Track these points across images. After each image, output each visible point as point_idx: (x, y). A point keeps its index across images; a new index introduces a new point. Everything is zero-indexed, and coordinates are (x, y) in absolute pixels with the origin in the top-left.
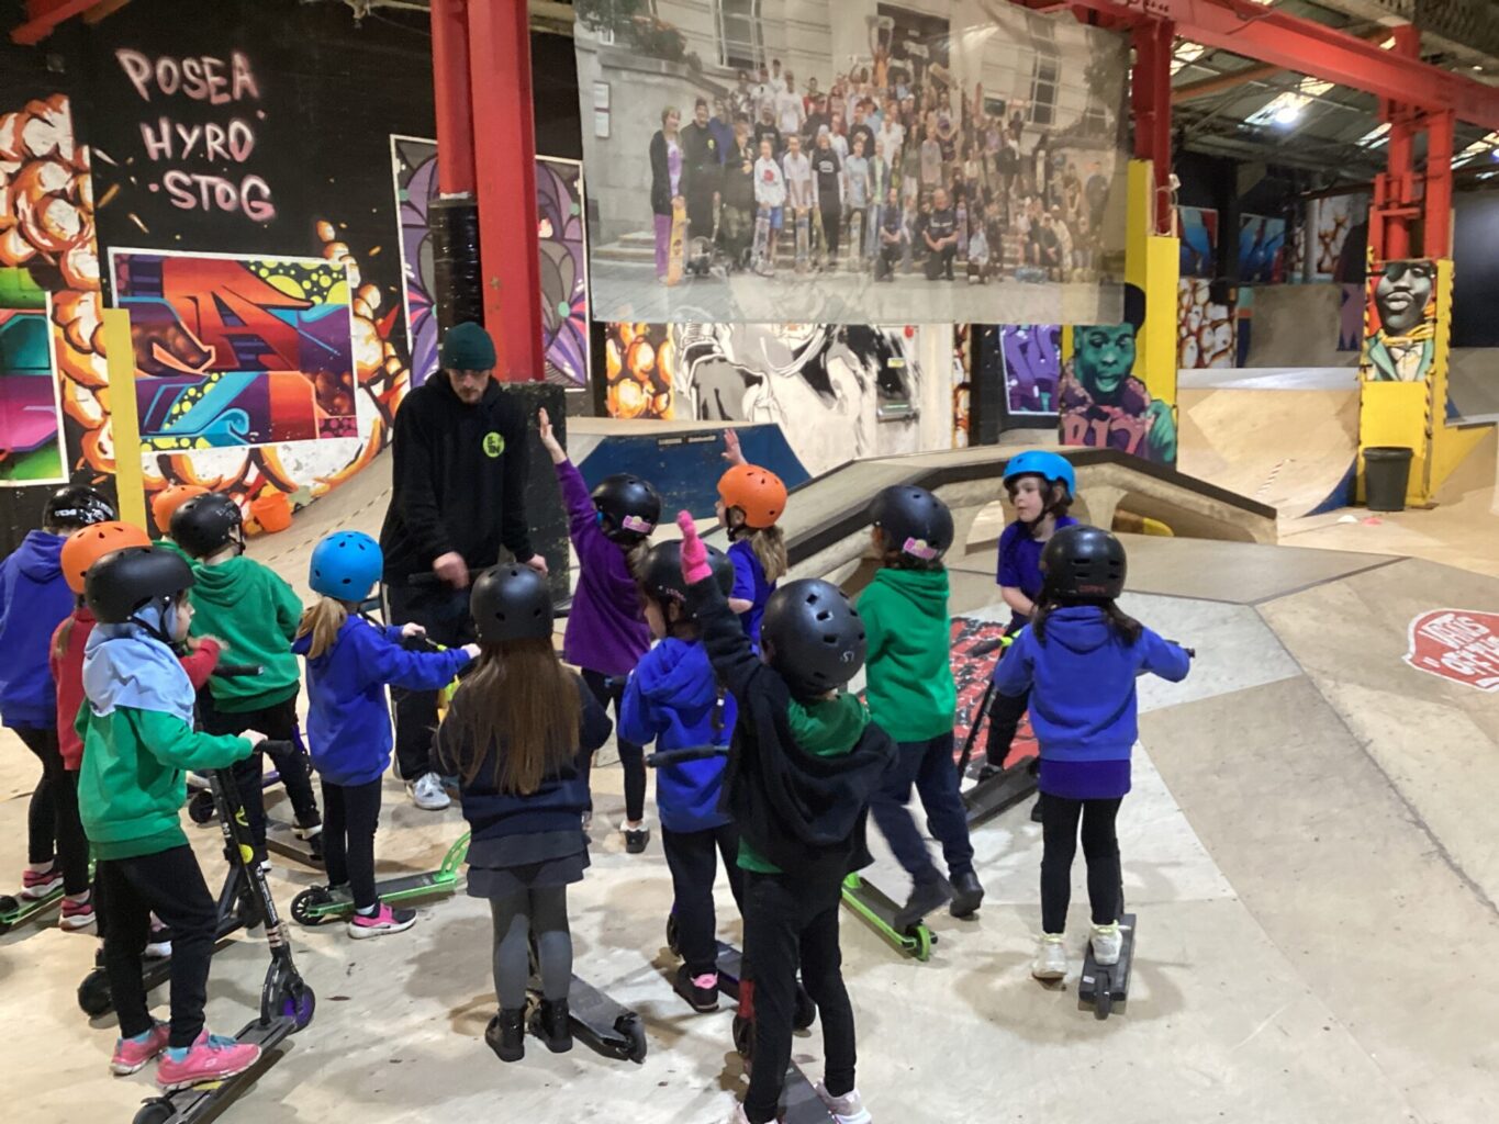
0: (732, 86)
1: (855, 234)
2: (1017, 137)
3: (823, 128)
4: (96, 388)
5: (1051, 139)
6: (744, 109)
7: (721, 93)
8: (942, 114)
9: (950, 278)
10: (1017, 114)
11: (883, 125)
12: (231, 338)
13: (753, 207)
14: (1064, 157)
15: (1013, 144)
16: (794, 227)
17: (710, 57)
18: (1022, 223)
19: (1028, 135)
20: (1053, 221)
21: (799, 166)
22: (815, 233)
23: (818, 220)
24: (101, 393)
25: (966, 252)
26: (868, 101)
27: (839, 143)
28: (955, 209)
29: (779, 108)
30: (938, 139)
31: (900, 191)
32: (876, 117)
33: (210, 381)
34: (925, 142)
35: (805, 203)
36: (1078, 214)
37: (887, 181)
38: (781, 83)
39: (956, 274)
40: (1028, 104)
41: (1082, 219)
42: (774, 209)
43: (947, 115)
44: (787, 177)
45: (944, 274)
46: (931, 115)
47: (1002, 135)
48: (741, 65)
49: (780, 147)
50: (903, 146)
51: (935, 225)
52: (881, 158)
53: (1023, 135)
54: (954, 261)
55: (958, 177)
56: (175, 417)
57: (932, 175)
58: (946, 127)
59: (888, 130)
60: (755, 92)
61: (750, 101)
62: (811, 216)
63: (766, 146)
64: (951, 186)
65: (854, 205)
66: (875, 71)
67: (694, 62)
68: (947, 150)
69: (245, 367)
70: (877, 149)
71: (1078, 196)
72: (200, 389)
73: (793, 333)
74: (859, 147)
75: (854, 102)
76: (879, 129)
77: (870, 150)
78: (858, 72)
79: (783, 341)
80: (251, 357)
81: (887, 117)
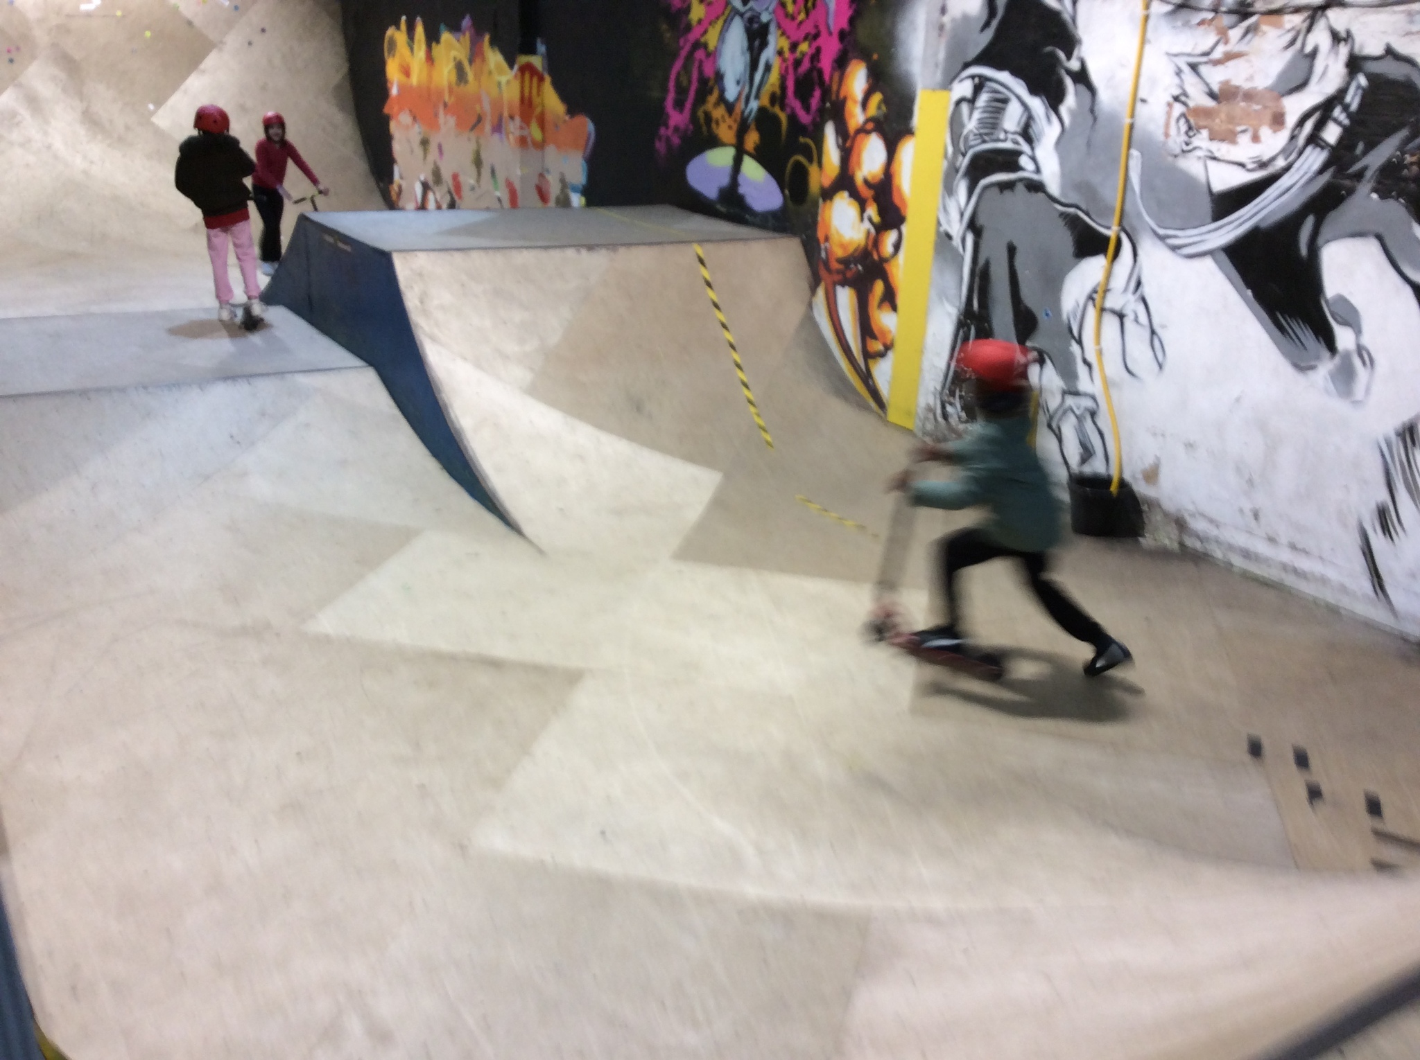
73: (1222, 149)
79: (1193, 166)
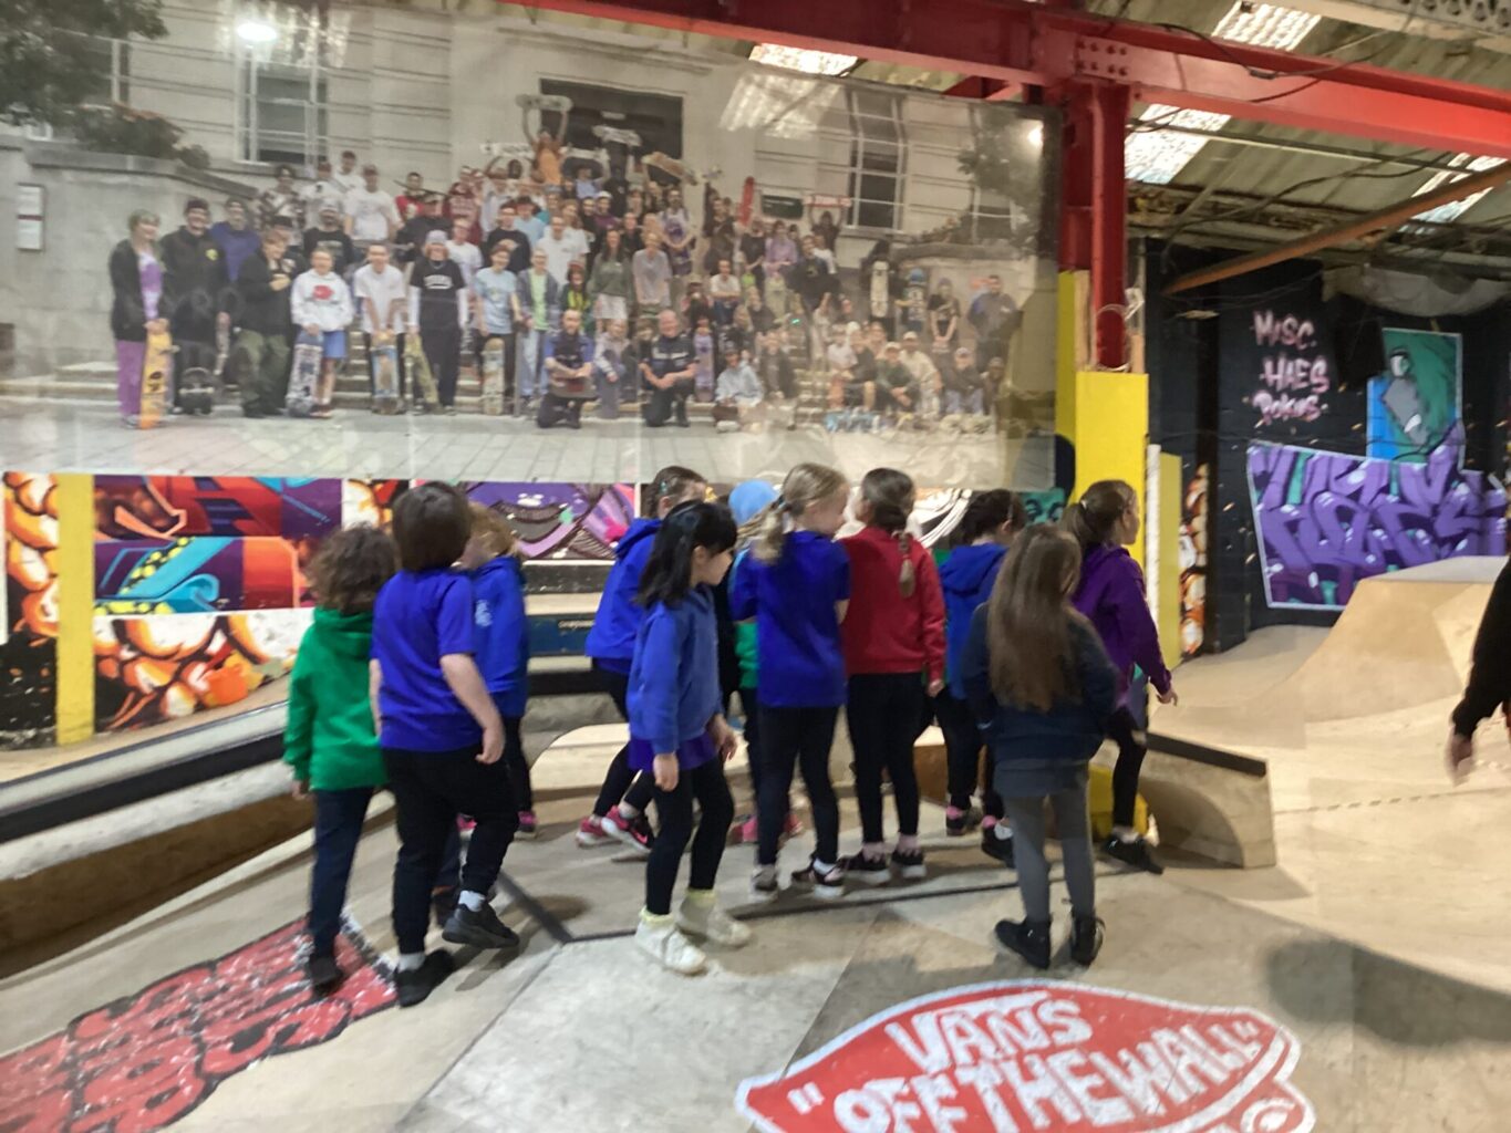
0: (264, 185)
1: (494, 366)
2: (830, 245)
3: (436, 235)
4: (43, 549)
5: (896, 246)
6: (285, 212)
8: (670, 216)
9: (683, 423)
10: (827, 215)
11: (548, 230)
12: (205, 502)
13: (292, 332)
14: (928, 271)
15: (823, 254)
16: (369, 356)
17: (227, 151)
18: (841, 355)
19: (849, 242)
20: (903, 353)
22: (409, 364)
23: (414, 348)
24: (49, 555)
25: (711, 392)
26: (524, 200)
27: (466, 254)
28: (691, 335)
29: (350, 209)
30: (665, 248)
31: (587, 313)
32: (535, 221)
33: (176, 546)
34: (639, 253)
35: (390, 326)
36: (954, 342)
37: (555, 298)
38: (357, 180)
39: (691, 419)
40: (847, 202)
41: (962, 350)
42: (328, 334)
43: (679, 217)
44: (359, 293)
45: (673, 419)
46: (650, 217)
47: (799, 244)
49: (349, 257)
50: (590, 257)
51: (658, 355)
52: (541, 271)
53: (839, 242)
54: (690, 402)
55: (697, 295)
56: (135, 581)
57: (654, 293)
58: (677, 232)
59: (557, 236)
60: (307, 191)
61: (296, 201)
62: (401, 341)
63: (322, 257)
64: (684, 307)
65: (486, 329)
66: (535, 164)
67: (194, 158)
68: (680, 261)
69: (218, 532)
70: (533, 260)
71: (954, 321)
72: (165, 553)
74: (500, 258)
75: (496, 202)
76: (541, 235)
77: (522, 260)
78: (503, 165)
80: (226, 522)
81: (557, 220)
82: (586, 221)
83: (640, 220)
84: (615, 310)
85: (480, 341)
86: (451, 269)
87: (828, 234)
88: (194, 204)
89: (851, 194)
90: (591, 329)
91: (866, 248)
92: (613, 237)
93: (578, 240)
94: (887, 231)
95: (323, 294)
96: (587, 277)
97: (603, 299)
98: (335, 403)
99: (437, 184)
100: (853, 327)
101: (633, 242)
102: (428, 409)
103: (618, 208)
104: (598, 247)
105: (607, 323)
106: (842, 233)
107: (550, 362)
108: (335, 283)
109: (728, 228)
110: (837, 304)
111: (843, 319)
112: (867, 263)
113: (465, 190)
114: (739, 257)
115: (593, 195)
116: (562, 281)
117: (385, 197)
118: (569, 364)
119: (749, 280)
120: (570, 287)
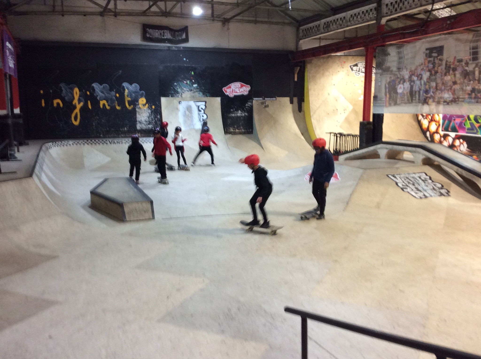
0: (397, 73)
1: (417, 96)
2: (467, 66)
3: (413, 76)
5: (480, 64)
7: (395, 75)
10: (466, 61)
13: (397, 93)
15: (467, 68)
16: (404, 96)
17: (394, 69)
18: (469, 88)
21: (407, 85)
26: (423, 69)
27: (415, 78)
29: (405, 75)
30: (441, 72)
31: (429, 85)
32: (424, 72)
34: (437, 74)
37: (425, 84)
38: (406, 70)
40: (469, 57)
42: (401, 93)
44: (404, 87)
47: (463, 67)
48: (399, 69)
49: (404, 81)
50: (430, 77)
53: (469, 65)
55: (443, 80)
57: (439, 81)
59: (426, 74)
60: (401, 73)
61: (400, 75)
62: (407, 93)
63: (402, 82)
64: (442, 82)
65: (416, 90)
66: (425, 62)
67: (392, 71)
74: (419, 79)
75: (420, 70)
76: (424, 74)
77: (421, 79)
81: (426, 71)
82: (430, 71)
83: (438, 68)
84: (433, 84)
85: (416, 92)
86: (414, 81)
87: (467, 64)
88: (391, 77)
89: (470, 55)
90: (430, 88)
91: (474, 66)
92: (433, 72)
93: (428, 74)
94: (477, 61)
95: (401, 88)
96: (429, 80)
97: (432, 83)
98: (402, 103)
99: (413, 69)
100: (472, 82)
101: (436, 72)
102: (410, 103)
103: (434, 67)
104: (431, 74)
105: (432, 87)
106: (469, 63)
107: (424, 94)
108: (402, 86)
109: (450, 67)
110: (469, 78)
111: (470, 81)
112: (474, 68)
113: (416, 69)
114: (451, 72)
115: (431, 66)
116: (426, 81)
117: (408, 72)
118: (427, 94)
119: (453, 76)
120: (427, 82)
